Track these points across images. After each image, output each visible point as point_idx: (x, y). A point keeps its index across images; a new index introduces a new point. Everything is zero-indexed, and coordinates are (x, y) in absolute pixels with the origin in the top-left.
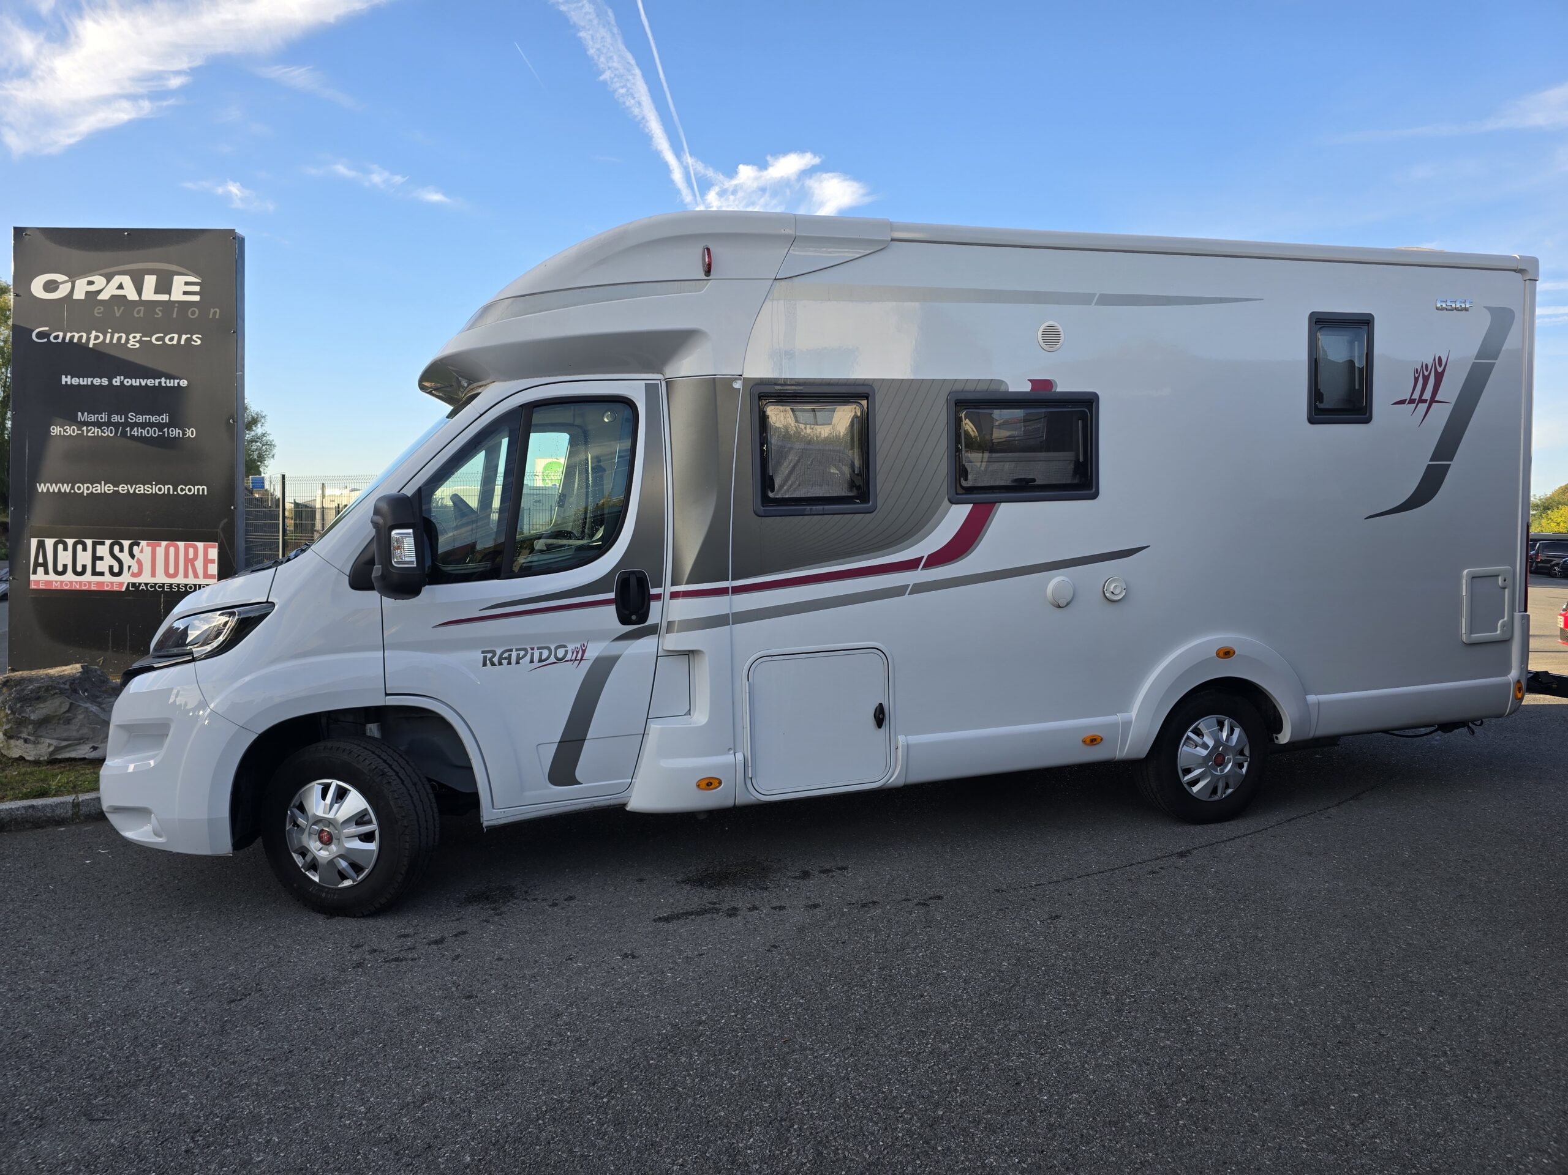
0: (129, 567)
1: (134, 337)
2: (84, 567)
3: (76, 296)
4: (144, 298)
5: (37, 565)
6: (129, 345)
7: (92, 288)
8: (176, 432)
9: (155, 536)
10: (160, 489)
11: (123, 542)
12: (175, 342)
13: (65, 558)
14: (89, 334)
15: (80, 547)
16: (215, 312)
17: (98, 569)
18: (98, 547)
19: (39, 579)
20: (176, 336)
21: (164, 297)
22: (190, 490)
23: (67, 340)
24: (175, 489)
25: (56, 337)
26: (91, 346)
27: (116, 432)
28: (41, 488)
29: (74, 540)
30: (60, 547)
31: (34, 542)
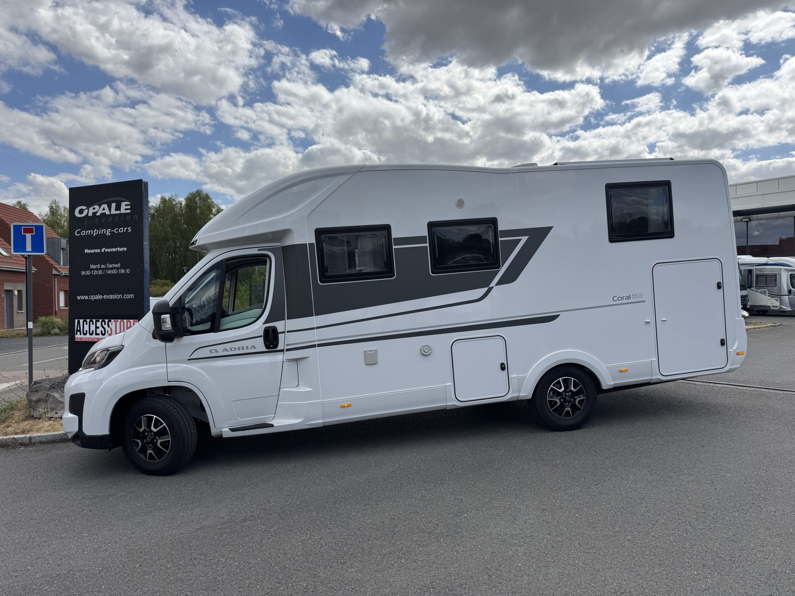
0: (108, 331)
1: (109, 231)
2: (93, 331)
3: (89, 215)
4: (111, 213)
5: (77, 331)
6: (107, 234)
7: (95, 211)
8: (123, 271)
9: (116, 317)
10: (118, 297)
11: (105, 320)
12: (122, 231)
13: (86, 328)
14: (93, 231)
15: (91, 323)
16: (136, 217)
17: (97, 333)
18: (97, 323)
19: (79, 336)
20: (122, 228)
21: (118, 212)
22: (128, 296)
23: (86, 234)
24: (123, 297)
25: (83, 233)
26: (94, 236)
27: (103, 273)
28: (79, 298)
29: (89, 320)
30: (85, 323)
31: (76, 321)
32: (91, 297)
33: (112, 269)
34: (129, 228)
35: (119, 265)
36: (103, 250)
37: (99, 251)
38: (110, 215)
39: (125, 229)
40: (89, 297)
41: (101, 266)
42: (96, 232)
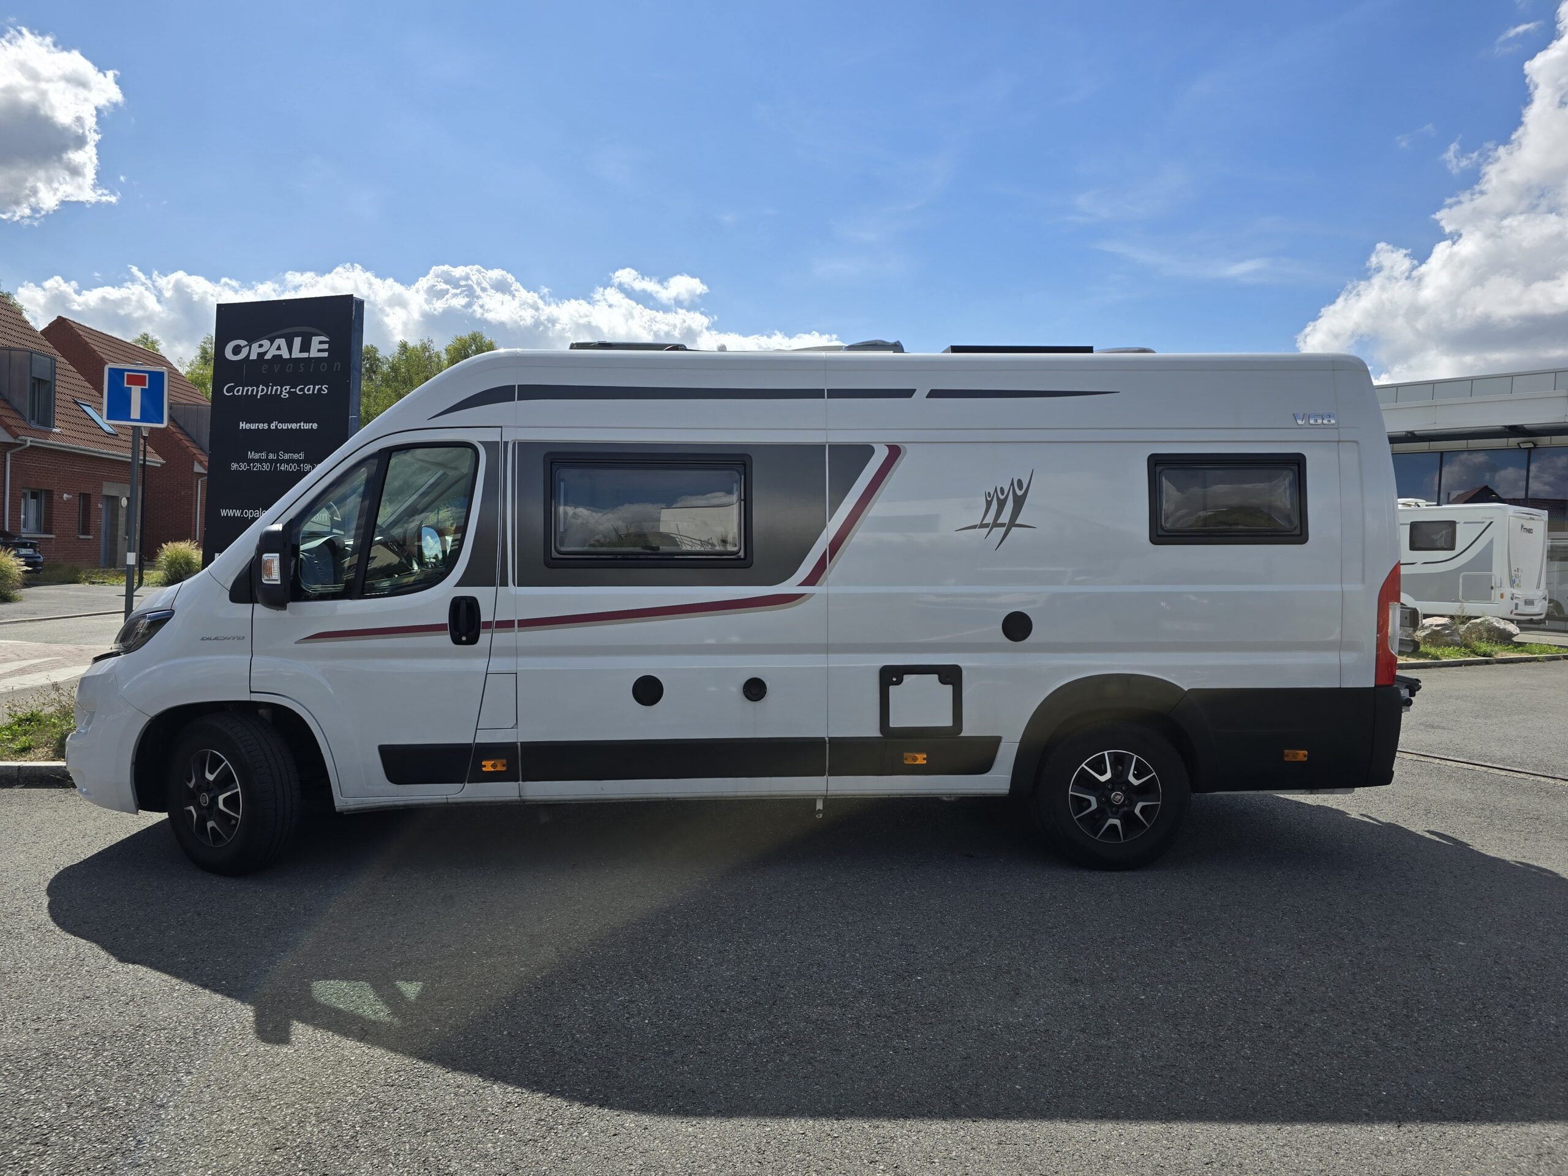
1: (286, 389)
3: (251, 358)
4: (293, 356)
6: (282, 396)
7: (262, 350)
12: (311, 392)
14: (258, 387)
16: (338, 366)
20: (312, 387)
21: (305, 355)
23: (244, 394)
25: (238, 391)
26: (259, 396)
27: (271, 468)
28: (223, 513)
33: (288, 462)
34: (323, 387)
35: (302, 456)
37: (266, 427)
38: (290, 360)
39: (317, 387)
40: (242, 513)
41: (267, 456)
42: (263, 390)
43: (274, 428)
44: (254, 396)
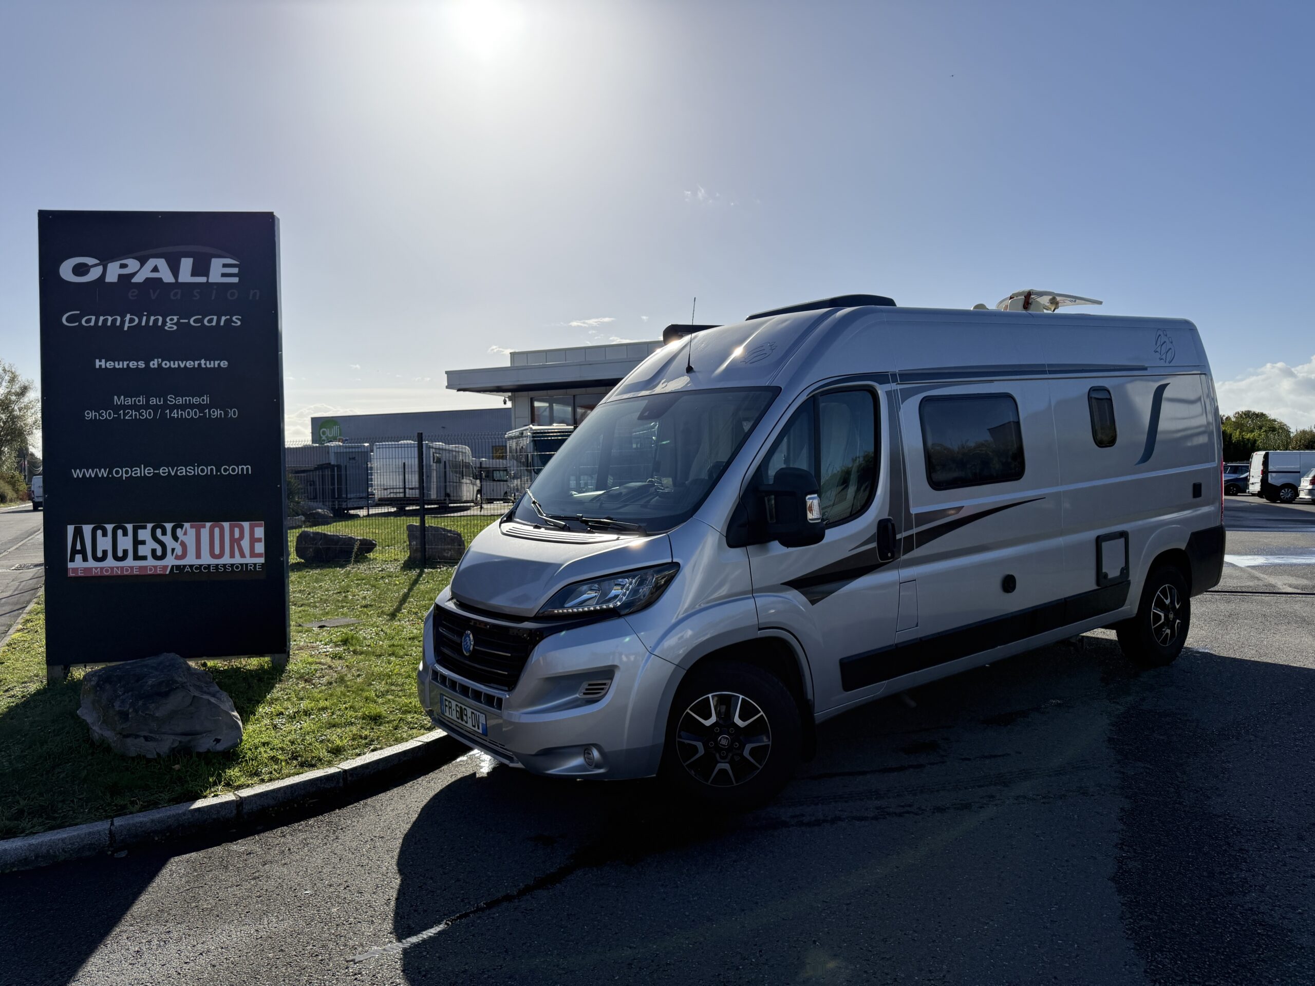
0: (173, 550)
1: (172, 320)
2: (125, 552)
3: (107, 280)
4: (181, 280)
5: (74, 552)
6: (166, 328)
7: (126, 271)
8: (217, 413)
9: (198, 517)
10: (202, 471)
11: (164, 524)
13: (104, 543)
14: (123, 317)
15: (120, 532)
16: (255, 294)
17: (141, 553)
18: (140, 531)
19: (77, 565)
20: (215, 318)
21: (202, 280)
22: (233, 470)
23: (100, 324)
24: (218, 470)
25: (88, 321)
26: (126, 329)
27: (155, 415)
28: (77, 474)
29: (114, 525)
30: (99, 532)
31: (71, 529)
32: (117, 472)
33: (183, 407)
34: (234, 318)
35: (206, 399)
36: (154, 364)
37: (142, 365)
38: (177, 285)
39: (223, 318)
40: (110, 472)
41: (148, 401)
42: (132, 320)
43: (156, 366)
44: (116, 329)
